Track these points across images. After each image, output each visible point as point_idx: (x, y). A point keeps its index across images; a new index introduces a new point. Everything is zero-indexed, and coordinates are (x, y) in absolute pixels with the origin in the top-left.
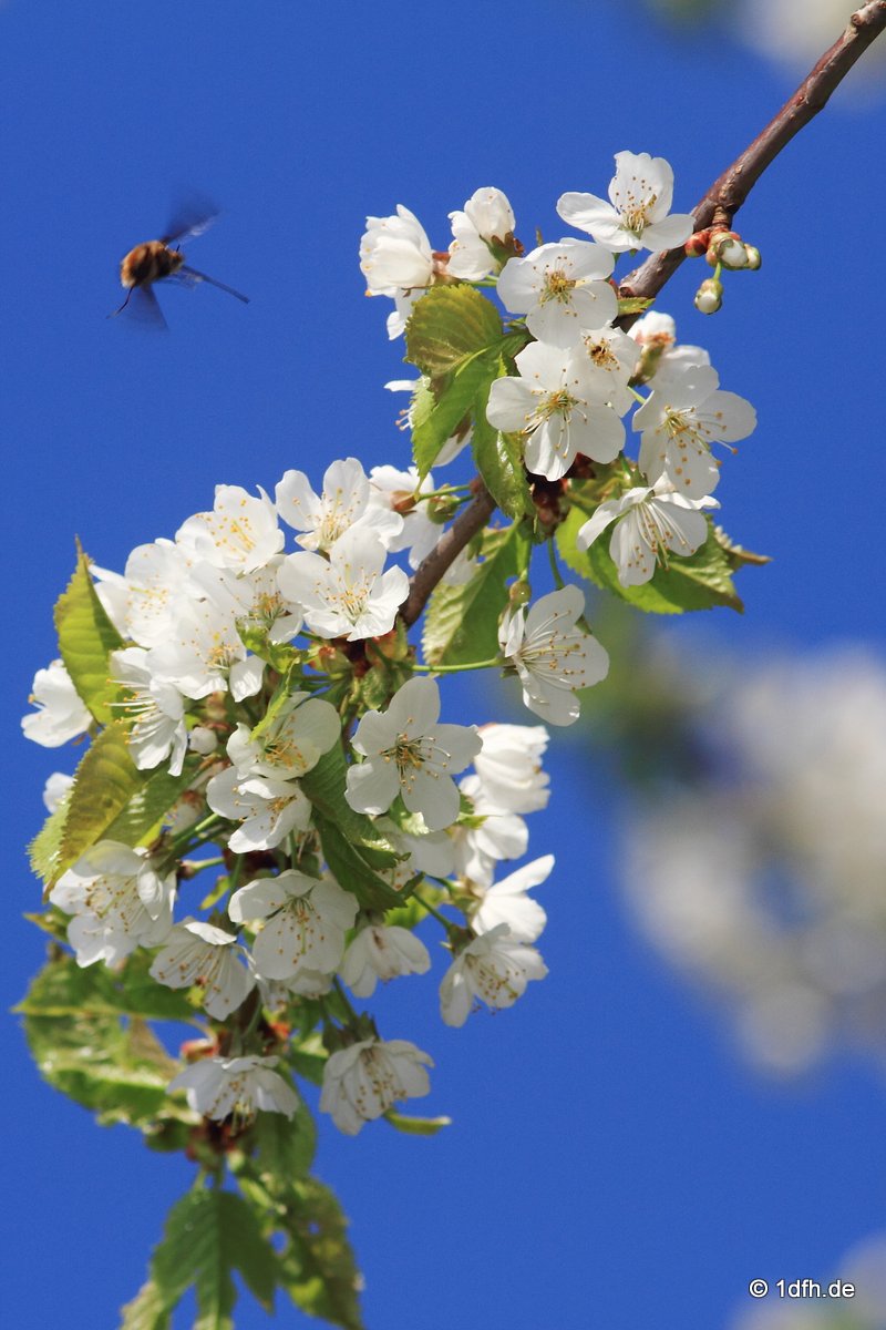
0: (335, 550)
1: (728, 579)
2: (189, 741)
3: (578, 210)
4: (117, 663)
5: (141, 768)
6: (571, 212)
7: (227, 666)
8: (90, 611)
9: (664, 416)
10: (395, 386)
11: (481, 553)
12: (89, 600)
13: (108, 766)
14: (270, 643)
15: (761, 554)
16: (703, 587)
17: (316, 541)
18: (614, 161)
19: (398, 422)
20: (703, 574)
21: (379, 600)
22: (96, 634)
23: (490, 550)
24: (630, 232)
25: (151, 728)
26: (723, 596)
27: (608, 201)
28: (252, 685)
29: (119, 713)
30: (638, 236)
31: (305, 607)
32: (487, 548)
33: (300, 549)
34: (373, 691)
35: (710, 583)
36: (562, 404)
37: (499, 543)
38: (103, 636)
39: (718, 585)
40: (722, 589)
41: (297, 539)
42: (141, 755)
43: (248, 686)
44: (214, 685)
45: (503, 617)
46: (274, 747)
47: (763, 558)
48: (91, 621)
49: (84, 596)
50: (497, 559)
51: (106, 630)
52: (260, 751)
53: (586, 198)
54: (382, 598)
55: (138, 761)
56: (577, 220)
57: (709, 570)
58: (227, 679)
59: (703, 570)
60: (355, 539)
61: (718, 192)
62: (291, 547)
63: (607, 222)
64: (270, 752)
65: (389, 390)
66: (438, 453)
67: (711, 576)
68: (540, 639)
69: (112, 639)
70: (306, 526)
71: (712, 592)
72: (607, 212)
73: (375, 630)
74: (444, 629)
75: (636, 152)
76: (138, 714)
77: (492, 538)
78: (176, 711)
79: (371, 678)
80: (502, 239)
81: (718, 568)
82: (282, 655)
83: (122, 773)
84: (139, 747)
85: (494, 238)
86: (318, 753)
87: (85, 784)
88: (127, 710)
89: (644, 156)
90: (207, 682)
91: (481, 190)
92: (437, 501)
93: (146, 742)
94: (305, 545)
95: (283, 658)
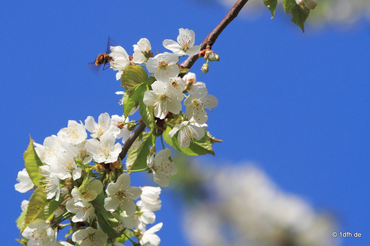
0: (101, 138)
1: (211, 146)
2: (61, 191)
3: (169, 44)
4: (41, 169)
5: (48, 198)
6: (167, 45)
7: (72, 171)
8: (34, 155)
9: (193, 101)
10: (118, 93)
11: (142, 139)
12: (33, 152)
13: (38, 198)
14: (83, 164)
15: (220, 139)
16: (203, 148)
17: (96, 136)
18: (179, 31)
19: (119, 103)
20: (204, 145)
21: (113, 152)
22: (35, 161)
23: (145, 138)
24: (183, 50)
25: (50, 187)
26: (209, 151)
27: (177, 42)
28: (78, 176)
29: (41, 183)
30: (185, 51)
31: (93, 154)
32: (144, 138)
33: (92, 138)
34: (112, 177)
35: (206, 147)
36: (164, 98)
37: (147, 136)
38: (37, 162)
39: (208, 148)
40: (209, 149)
41: (91, 135)
42: (48, 195)
43: (77, 176)
44: (68, 176)
45: (148, 157)
47: (220, 140)
48: (34, 158)
49: (32, 151)
50: (146, 141)
51: (38, 160)
52: (81, 194)
53: (171, 41)
55: (47, 197)
56: (168, 47)
58: (72, 174)
59: (204, 144)
60: (107, 135)
61: (207, 39)
62: (89, 137)
63: (176, 48)
64: (83, 194)
65: (116, 94)
66: (130, 112)
67: (206, 145)
68: (158, 163)
69: (39, 163)
70: (94, 131)
71: (206, 150)
72: (176, 45)
73: (112, 161)
74: (132, 160)
75: (185, 28)
76: (47, 184)
77: (145, 135)
78: (57, 183)
79: (111, 174)
80: (148, 52)
81: (208, 143)
82: (86, 167)
83: (42, 200)
84: (47, 193)
85: (145, 52)
86: (97, 195)
87: (32, 203)
88: (44, 182)
89: (187, 29)
91: (142, 39)
92: (130, 125)
93: (49, 192)
94: (94, 137)
95: (87, 168)
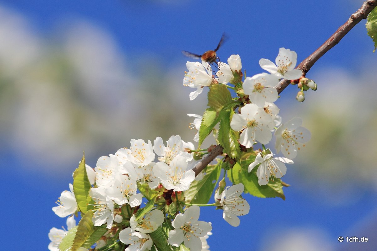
0: (171, 163)
1: (281, 189)
2: (114, 218)
3: (265, 64)
4: (92, 192)
5: (96, 225)
6: (263, 65)
7: (128, 196)
8: (83, 175)
9: (283, 132)
10: (190, 115)
11: (206, 172)
12: (83, 172)
13: (86, 224)
14: (150, 189)
16: (273, 190)
17: (164, 160)
18: (279, 50)
19: (190, 127)
20: (274, 186)
21: (183, 180)
22: (83, 183)
23: (209, 171)
24: (280, 73)
25: (101, 213)
26: (280, 194)
27: (275, 63)
28: (137, 203)
29: (90, 208)
30: (283, 75)
31: (161, 179)
33: (159, 161)
34: (172, 210)
35: (276, 189)
36: (252, 124)
37: (212, 169)
38: (85, 184)
39: (278, 190)
40: (279, 192)
41: (158, 158)
42: (95, 222)
44: (124, 201)
45: (217, 191)
46: (142, 223)
47: (288, 185)
48: (82, 178)
49: (82, 170)
51: (87, 182)
52: (137, 224)
53: (267, 61)
54: (185, 179)
55: (95, 223)
56: (265, 67)
57: (276, 185)
58: (128, 200)
59: (274, 185)
60: (178, 160)
63: (273, 69)
64: (140, 224)
66: (205, 137)
67: (276, 187)
68: (230, 199)
69: (88, 186)
70: (162, 155)
71: (276, 193)
72: (273, 66)
74: (190, 194)
75: (286, 48)
76: (98, 208)
77: (210, 167)
78: (112, 207)
80: (238, 71)
81: (278, 185)
83: (89, 227)
84: (95, 219)
85: (236, 71)
86: (157, 226)
88: (95, 206)
89: (288, 50)
90: (122, 200)
91: (233, 55)
92: (197, 153)
93: (98, 218)
94: (161, 160)
95: (154, 194)
